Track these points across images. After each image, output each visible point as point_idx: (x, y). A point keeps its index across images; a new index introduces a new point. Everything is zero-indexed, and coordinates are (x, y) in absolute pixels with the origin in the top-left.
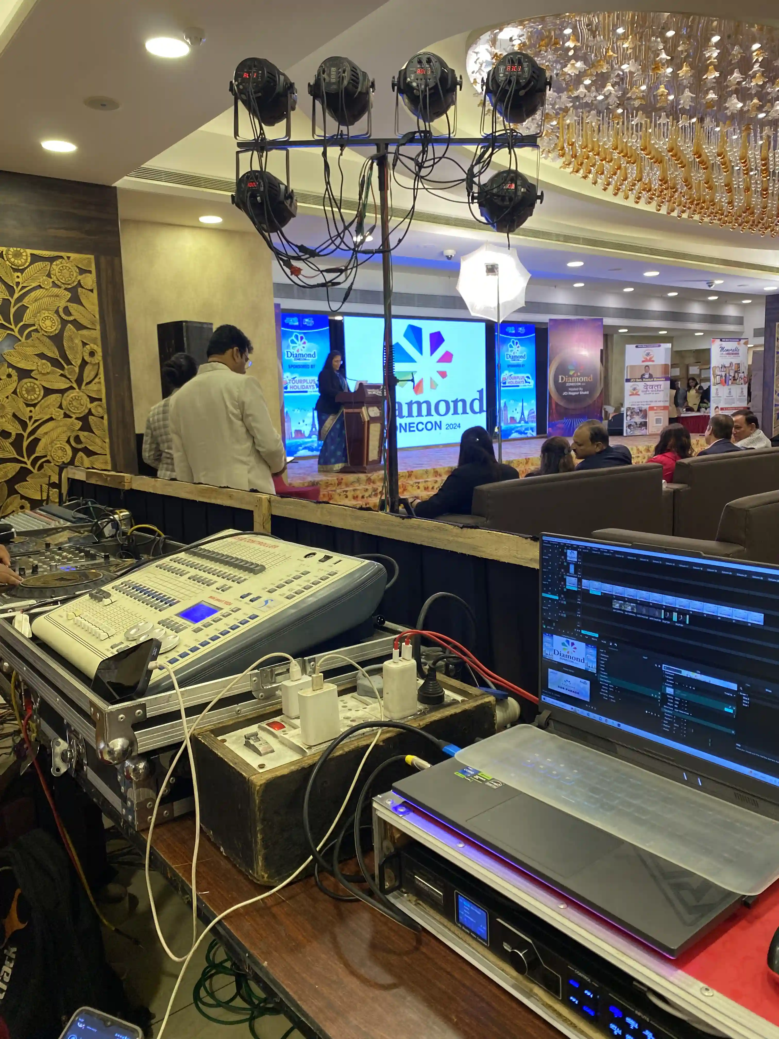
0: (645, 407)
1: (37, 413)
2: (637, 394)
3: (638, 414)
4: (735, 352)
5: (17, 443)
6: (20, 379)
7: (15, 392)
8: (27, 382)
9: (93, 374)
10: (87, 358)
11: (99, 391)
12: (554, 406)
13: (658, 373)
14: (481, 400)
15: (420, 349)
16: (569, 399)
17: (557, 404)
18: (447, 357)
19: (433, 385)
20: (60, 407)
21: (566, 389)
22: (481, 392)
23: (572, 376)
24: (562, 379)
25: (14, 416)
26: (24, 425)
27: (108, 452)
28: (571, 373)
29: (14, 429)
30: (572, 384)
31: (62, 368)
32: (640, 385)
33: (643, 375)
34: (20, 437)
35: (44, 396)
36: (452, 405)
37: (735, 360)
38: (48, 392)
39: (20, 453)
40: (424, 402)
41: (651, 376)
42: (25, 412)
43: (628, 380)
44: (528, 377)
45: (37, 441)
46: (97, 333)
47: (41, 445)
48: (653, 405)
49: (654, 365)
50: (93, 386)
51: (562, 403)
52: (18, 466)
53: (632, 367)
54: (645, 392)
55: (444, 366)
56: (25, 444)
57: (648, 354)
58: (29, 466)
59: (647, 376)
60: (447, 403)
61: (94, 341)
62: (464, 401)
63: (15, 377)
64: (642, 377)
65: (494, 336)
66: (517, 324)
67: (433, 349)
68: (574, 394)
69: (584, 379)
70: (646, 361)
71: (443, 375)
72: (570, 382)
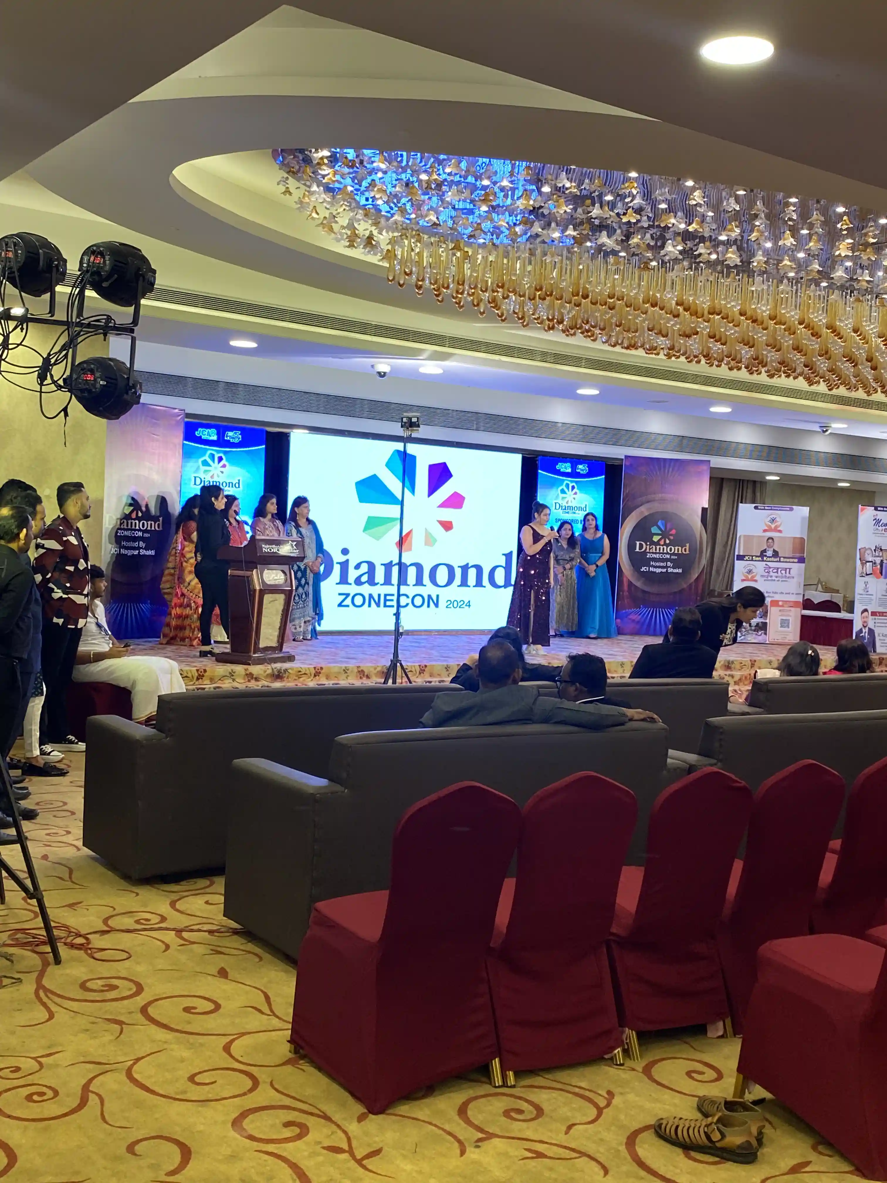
2: (753, 580)
12: (625, 587)
13: (787, 550)
14: (508, 568)
15: (411, 486)
16: (649, 577)
17: (630, 584)
18: (456, 501)
19: (429, 541)
21: (647, 562)
22: (508, 556)
23: (657, 543)
24: (641, 546)
28: (656, 539)
30: (657, 556)
32: (758, 565)
33: (765, 551)
41: (776, 554)
43: (741, 558)
48: (776, 598)
49: (782, 538)
51: (638, 583)
53: (748, 538)
55: (448, 514)
57: (773, 520)
59: (770, 553)
64: (763, 554)
65: (536, 475)
66: (575, 459)
67: (434, 486)
68: (658, 570)
69: (675, 549)
70: (769, 530)
71: (447, 526)
72: (653, 552)
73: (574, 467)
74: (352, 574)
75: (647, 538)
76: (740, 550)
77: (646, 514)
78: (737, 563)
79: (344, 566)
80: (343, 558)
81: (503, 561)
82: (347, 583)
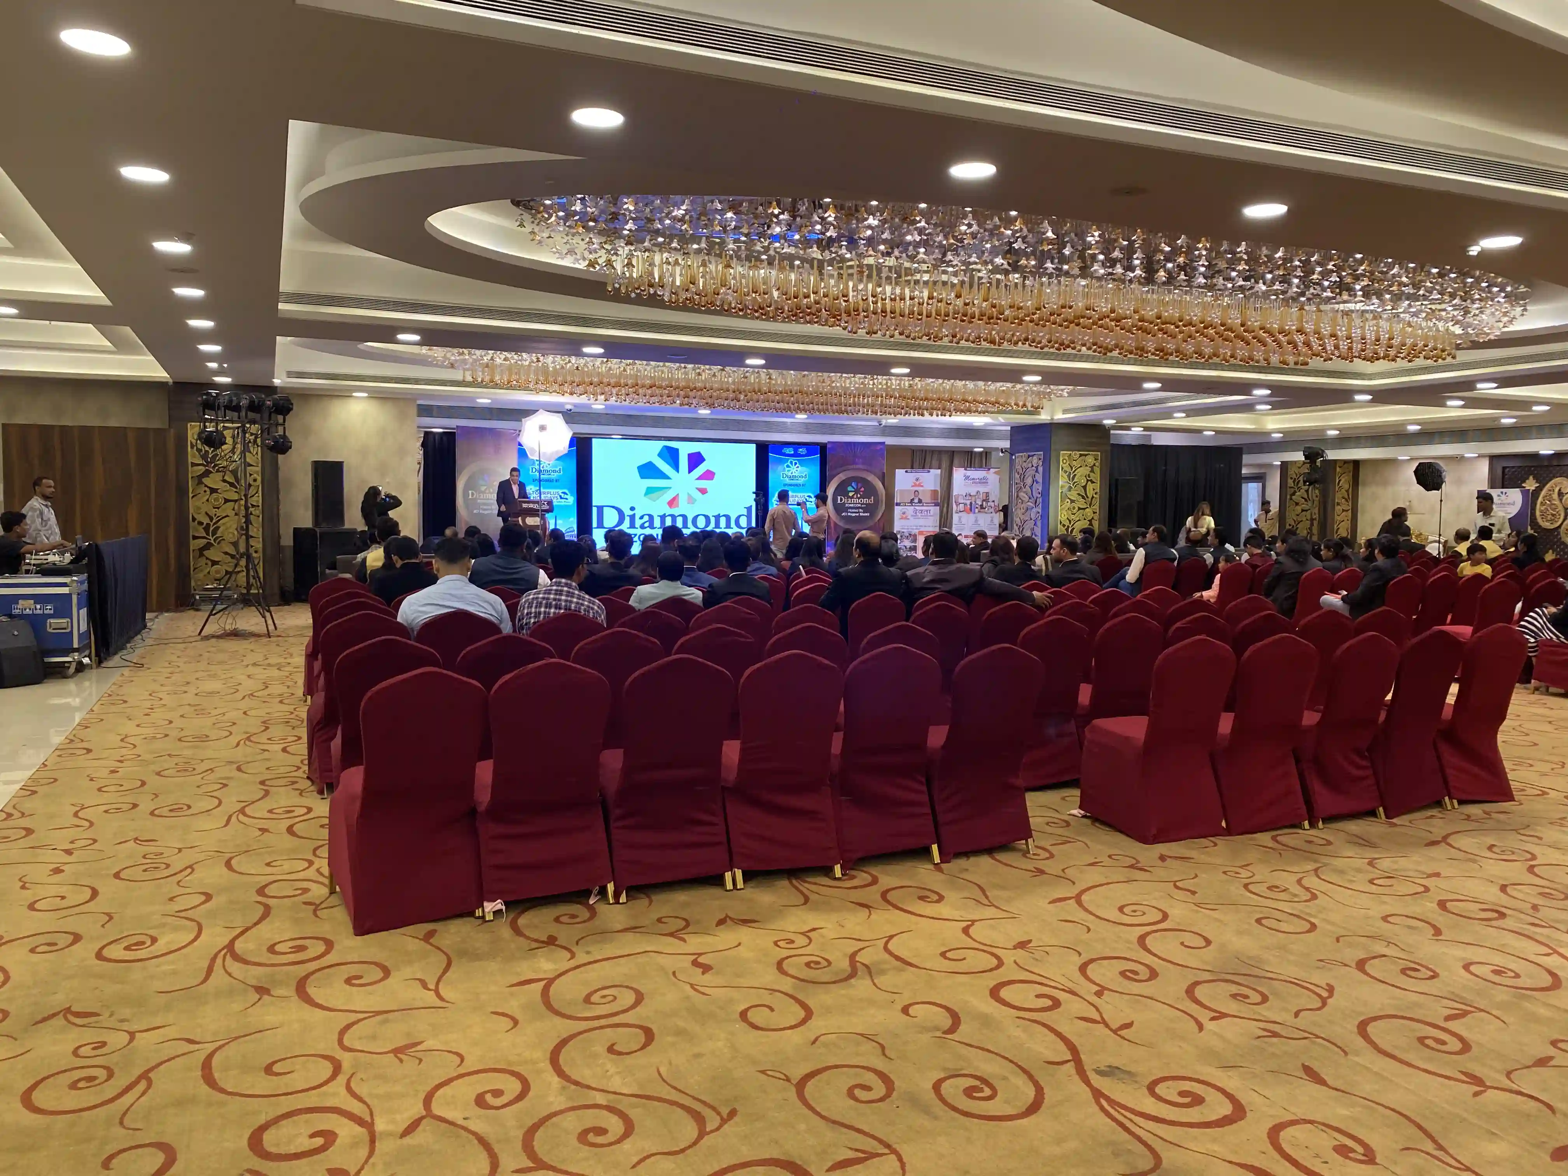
0: (914, 531)
1: (220, 513)
2: (906, 518)
3: (907, 538)
4: (983, 481)
5: (207, 529)
6: (211, 494)
7: (208, 500)
8: (215, 495)
9: (255, 492)
10: (252, 483)
11: (258, 501)
12: (832, 525)
13: (927, 498)
14: (749, 517)
15: (676, 467)
16: (848, 519)
17: (835, 524)
18: (709, 475)
19: (691, 500)
20: (234, 509)
21: (846, 510)
22: (749, 509)
23: (852, 497)
24: (841, 500)
25: (207, 513)
26: (211, 519)
27: (261, 536)
28: (851, 494)
29: (206, 521)
30: (852, 505)
31: (236, 488)
32: (910, 510)
33: (913, 499)
34: (208, 525)
35: (225, 503)
36: (713, 520)
37: (983, 489)
38: (227, 501)
39: (208, 534)
40: (680, 515)
41: (920, 501)
42: (212, 512)
43: (898, 504)
44: (809, 497)
45: (218, 528)
46: (259, 469)
47: (221, 530)
48: (922, 529)
49: (923, 491)
50: (255, 498)
51: (841, 524)
52: (205, 541)
53: (902, 491)
54: (915, 516)
55: (704, 484)
56: (211, 529)
57: (917, 480)
58: (212, 541)
59: (916, 501)
60: (707, 518)
61: (257, 473)
62: (728, 518)
63: (208, 493)
64: (912, 501)
65: (768, 457)
66: (796, 445)
67: (691, 468)
68: (854, 515)
69: (865, 501)
70: (915, 485)
71: (703, 491)
72: (849, 503)
73: (796, 450)
74: (638, 523)
75: (845, 494)
76: (897, 500)
77: (844, 478)
78: (896, 507)
79: (632, 518)
80: (631, 513)
81: (745, 512)
82: (635, 528)
